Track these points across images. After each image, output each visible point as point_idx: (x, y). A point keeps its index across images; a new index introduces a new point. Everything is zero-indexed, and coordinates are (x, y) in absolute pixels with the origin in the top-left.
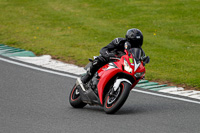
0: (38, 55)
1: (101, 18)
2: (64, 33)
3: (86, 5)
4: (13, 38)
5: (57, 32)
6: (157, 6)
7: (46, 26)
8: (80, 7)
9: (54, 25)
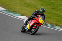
0: (22, 15)
1: (42, 5)
2: (30, 9)
3: (38, 1)
4: (15, 10)
5: (28, 9)
6: (60, 3)
7: (25, 7)
8: (36, 2)
9: (27, 7)
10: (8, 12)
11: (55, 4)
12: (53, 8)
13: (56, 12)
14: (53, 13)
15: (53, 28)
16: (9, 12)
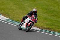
10: (11, 21)
11: (56, 11)
12: (55, 15)
13: (58, 19)
14: (55, 21)
15: (55, 35)
16: (13, 21)
